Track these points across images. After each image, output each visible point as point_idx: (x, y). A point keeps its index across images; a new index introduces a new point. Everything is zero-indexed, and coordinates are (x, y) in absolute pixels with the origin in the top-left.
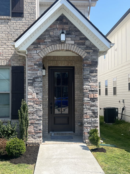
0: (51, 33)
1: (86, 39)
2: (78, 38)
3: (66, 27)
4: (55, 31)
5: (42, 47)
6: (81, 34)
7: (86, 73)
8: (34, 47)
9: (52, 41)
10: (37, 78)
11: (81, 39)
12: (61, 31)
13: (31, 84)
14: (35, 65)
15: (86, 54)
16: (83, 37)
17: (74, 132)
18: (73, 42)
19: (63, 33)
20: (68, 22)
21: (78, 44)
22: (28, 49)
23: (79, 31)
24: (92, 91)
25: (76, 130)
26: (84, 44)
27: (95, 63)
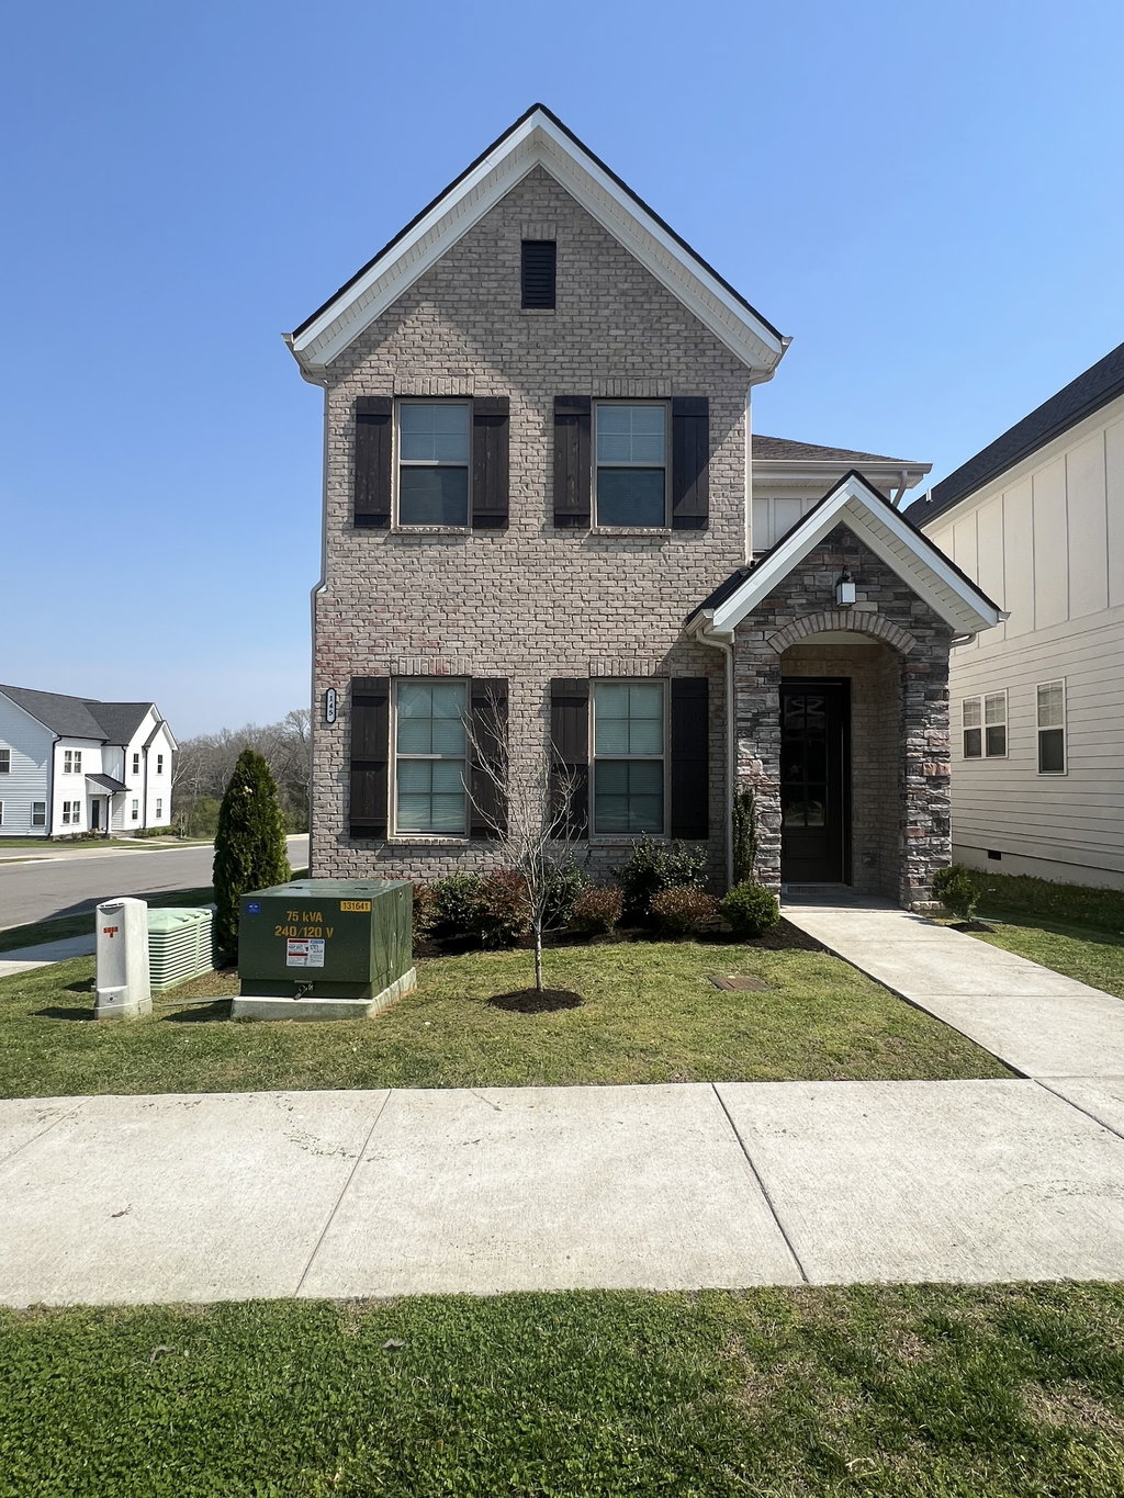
0: (808, 581)
1: (915, 597)
2: (889, 595)
3: (853, 561)
4: (818, 574)
5: (780, 620)
6: (897, 580)
7: (915, 698)
8: (757, 623)
9: (811, 604)
10: (766, 713)
11: (897, 597)
12: (837, 575)
13: (749, 733)
14: (759, 674)
15: (913, 643)
16: (903, 590)
17: (849, 882)
18: (873, 607)
19: (844, 579)
20: (859, 547)
21: (890, 612)
22: (739, 629)
23: (891, 572)
24: (933, 754)
25: (856, 877)
26: (905, 612)
27: (942, 672)
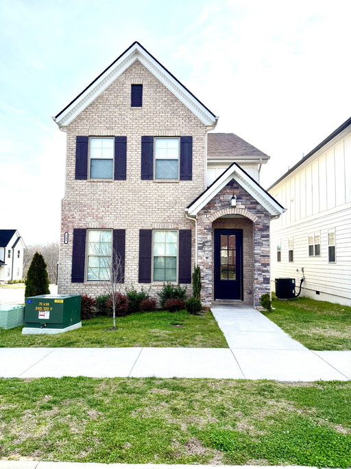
0: (221, 198)
2: (249, 203)
3: (237, 191)
4: (225, 196)
5: (212, 211)
8: (205, 212)
9: (223, 206)
11: (252, 203)
12: (231, 196)
13: (200, 248)
14: (205, 229)
15: (257, 218)
17: (243, 300)
18: (243, 207)
19: (233, 198)
20: (239, 187)
21: (249, 208)
22: (199, 214)
24: (264, 256)
25: (244, 298)
26: (254, 208)
27: (267, 228)
